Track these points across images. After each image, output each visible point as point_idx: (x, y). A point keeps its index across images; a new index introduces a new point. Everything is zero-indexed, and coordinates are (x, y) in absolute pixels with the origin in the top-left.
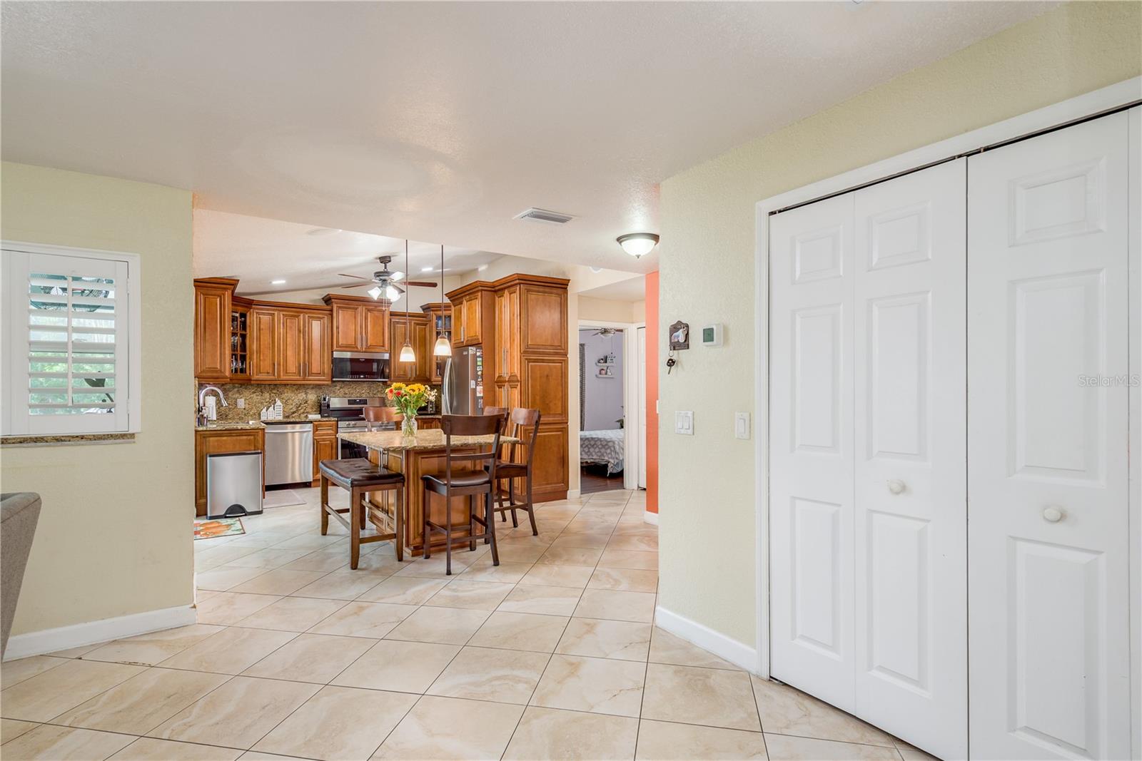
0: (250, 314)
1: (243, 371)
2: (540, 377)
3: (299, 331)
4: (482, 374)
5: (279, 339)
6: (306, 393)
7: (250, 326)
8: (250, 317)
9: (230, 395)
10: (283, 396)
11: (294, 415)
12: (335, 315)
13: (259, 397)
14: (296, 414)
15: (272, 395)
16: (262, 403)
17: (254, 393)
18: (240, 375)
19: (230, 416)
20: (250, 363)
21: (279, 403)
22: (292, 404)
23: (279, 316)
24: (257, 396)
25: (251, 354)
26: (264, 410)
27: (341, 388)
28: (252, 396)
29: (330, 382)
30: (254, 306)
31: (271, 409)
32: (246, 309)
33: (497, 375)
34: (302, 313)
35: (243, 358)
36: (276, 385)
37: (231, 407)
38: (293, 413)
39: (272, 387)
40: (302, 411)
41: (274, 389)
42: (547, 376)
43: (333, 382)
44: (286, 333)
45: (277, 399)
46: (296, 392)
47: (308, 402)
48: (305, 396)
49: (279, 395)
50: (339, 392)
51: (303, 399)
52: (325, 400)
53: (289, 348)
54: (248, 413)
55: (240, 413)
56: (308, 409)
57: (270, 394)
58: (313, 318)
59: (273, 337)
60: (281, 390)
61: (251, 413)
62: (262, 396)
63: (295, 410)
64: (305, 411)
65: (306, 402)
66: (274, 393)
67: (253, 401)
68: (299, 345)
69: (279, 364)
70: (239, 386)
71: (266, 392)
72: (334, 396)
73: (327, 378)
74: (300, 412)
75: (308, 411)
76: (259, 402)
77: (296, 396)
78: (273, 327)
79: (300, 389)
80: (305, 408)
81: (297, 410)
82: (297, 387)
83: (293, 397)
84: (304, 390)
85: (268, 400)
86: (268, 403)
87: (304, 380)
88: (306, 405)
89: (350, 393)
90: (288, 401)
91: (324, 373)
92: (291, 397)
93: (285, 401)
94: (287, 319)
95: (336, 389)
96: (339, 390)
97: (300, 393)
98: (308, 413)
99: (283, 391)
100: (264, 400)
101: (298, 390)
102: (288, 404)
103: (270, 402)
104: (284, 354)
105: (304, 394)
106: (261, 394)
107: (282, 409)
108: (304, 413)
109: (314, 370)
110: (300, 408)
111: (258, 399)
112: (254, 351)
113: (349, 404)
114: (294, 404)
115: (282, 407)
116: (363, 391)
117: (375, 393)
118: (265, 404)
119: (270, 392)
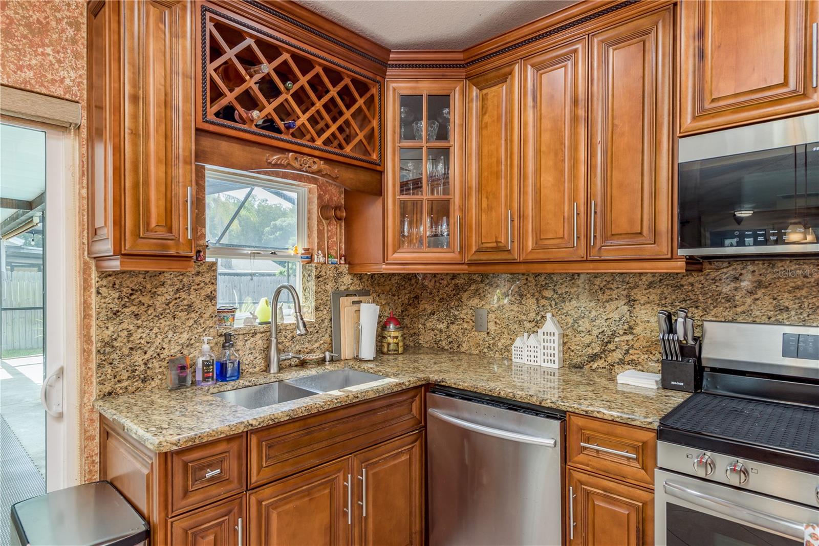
0: (463, 93)
3: (575, 102)
5: (523, 140)
6: (631, 302)
8: (462, 100)
9: (464, 300)
10: (569, 306)
11: (595, 366)
13: (515, 307)
14: (600, 363)
15: (543, 302)
16: (520, 322)
18: (428, 253)
19: (464, 347)
21: (550, 325)
23: (524, 74)
24: (512, 302)
27: (759, 285)
28: (501, 303)
29: (685, 264)
30: (465, 71)
31: (535, 338)
34: (581, 37)
36: (550, 275)
37: (465, 326)
38: (594, 357)
39: (541, 280)
40: (617, 355)
41: (545, 287)
43: (691, 260)
44: (539, 119)
45: (549, 315)
46: (601, 296)
47: (638, 330)
48: (626, 308)
49: (556, 304)
50: (749, 300)
51: (620, 319)
52: (671, 330)
53: (548, 162)
54: (494, 344)
55: (481, 342)
56: (636, 352)
57: (537, 299)
58: (616, 42)
59: (509, 141)
60: (562, 290)
61: (500, 344)
62: (520, 303)
63: (597, 350)
64: (628, 358)
65: (631, 328)
66: (546, 298)
67: (504, 316)
68: (575, 148)
69: (522, 216)
70: (479, 279)
71: (529, 295)
72: (729, 314)
73: (663, 248)
74: (609, 359)
75: (635, 357)
76: (516, 319)
77: (602, 310)
78: (510, 112)
79: (611, 289)
80: (627, 347)
81: (604, 350)
82: (605, 283)
83: (594, 313)
84: (625, 293)
85: (532, 315)
86: (533, 324)
87: (589, 258)
88: (630, 337)
89: (800, 307)
90: (581, 323)
91: (655, 232)
92: (587, 313)
93: (571, 321)
94: (543, 76)
95: (736, 289)
96: (751, 293)
97: (611, 300)
98: (634, 364)
99: (566, 292)
100: (524, 314)
101: (608, 292)
102: (581, 329)
103: (537, 322)
104: (534, 185)
105: (623, 303)
106: (518, 298)
107: (556, 345)
108: (622, 362)
109: (622, 223)
110: (611, 346)
111: (513, 313)
112: (470, 188)
113: (785, 354)
114: (595, 332)
115: (556, 338)
118: (528, 325)
119: (537, 294)
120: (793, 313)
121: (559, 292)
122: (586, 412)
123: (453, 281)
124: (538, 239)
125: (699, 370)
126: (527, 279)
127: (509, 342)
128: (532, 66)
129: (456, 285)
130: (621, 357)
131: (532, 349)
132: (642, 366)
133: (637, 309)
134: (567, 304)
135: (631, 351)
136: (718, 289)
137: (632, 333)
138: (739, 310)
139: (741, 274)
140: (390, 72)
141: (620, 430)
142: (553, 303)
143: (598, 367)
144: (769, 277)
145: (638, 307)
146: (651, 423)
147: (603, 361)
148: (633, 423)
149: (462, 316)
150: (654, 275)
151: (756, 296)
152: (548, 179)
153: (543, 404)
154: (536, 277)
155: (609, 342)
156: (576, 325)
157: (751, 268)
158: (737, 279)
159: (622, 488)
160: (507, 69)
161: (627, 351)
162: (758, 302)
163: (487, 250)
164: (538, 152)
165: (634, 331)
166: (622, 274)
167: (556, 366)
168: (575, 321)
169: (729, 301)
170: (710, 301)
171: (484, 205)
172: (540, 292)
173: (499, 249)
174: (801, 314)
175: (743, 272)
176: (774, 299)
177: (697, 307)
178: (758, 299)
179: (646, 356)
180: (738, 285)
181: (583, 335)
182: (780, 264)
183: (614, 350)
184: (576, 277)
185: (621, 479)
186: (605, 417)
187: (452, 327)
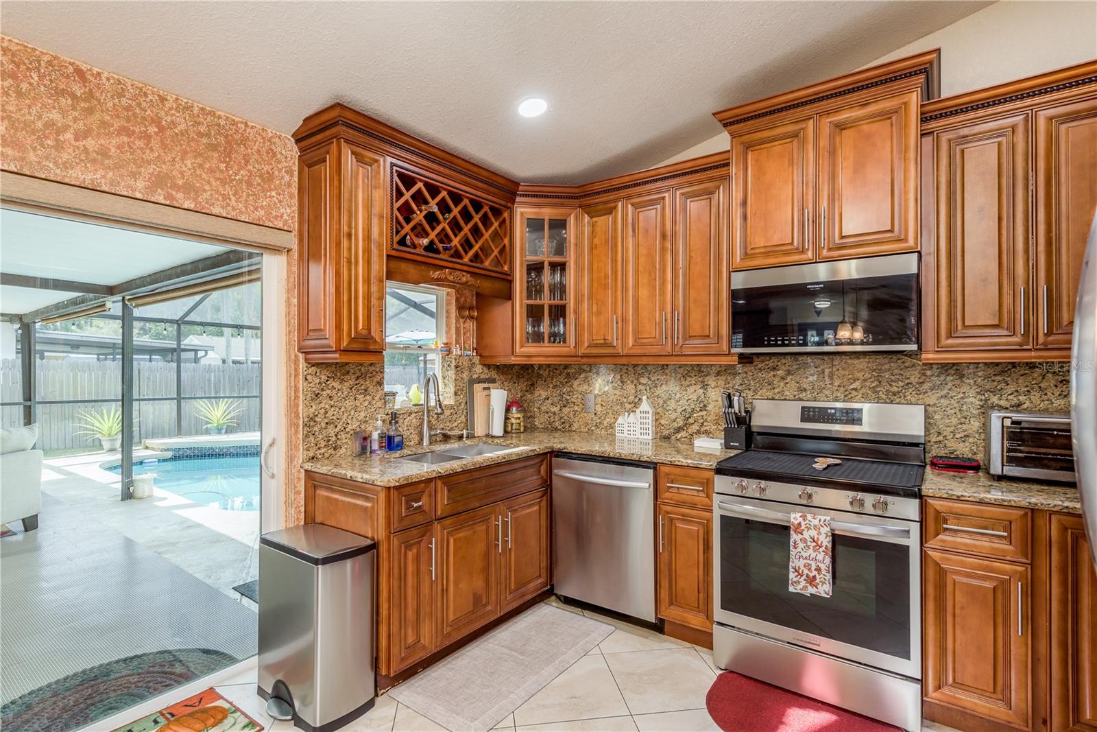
0: (576, 218)
3: (664, 236)
5: (625, 262)
6: (705, 386)
7: (575, 247)
8: (576, 224)
9: (575, 386)
10: (659, 391)
11: (679, 436)
13: (619, 391)
14: (683, 434)
15: (640, 387)
16: (622, 404)
17: (610, 381)
19: (575, 426)
20: (575, 321)
21: (645, 406)
22: (675, 410)
23: (625, 206)
24: (615, 388)
25: (577, 302)
26: (622, 420)
27: (789, 373)
28: (607, 389)
29: (738, 358)
30: (579, 202)
31: (634, 418)
34: (670, 187)
35: (558, 312)
36: (645, 365)
38: (679, 430)
40: (695, 427)
41: (641, 375)
43: (742, 357)
44: (637, 246)
45: (644, 398)
46: (683, 382)
47: (710, 407)
48: (701, 391)
49: (650, 389)
50: (782, 384)
51: (698, 400)
52: (731, 406)
53: (644, 279)
54: (600, 423)
55: (589, 422)
56: (709, 424)
57: (635, 385)
58: (692, 195)
59: (614, 261)
60: (655, 377)
61: (605, 422)
62: (622, 388)
63: (681, 424)
64: (703, 429)
65: (705, 406)
66: (643, 384)
67: (608, 400)
68: (663, 270)
69: (624, 320)
70: (588, 369)
71: (629, 382)
72: (770, 394)
73: (725, 346)
74: (690, 430)
75: (708, 428)
76: (618, 401)
77: (684, 393)
78: (615, 238)
79: (691, 376)
80: (702, 421)
81: (686, 424)
82: (686, 372)
83: (678, 395)
84: (700, 379)
85: (632, 398)
86: (633, 405)
87: (674, 353)
88: (704, 413)
89: (813, 389)
90: (668, 403)
91: (719, 336)
92: (673, 395)
93: (661, 402)
94: (640, 213)
95: (774, 376)
96: (783, 378)
97: (691, 384)
98: (707, 433)
99: (658, 379)
100: (625, 398)
101: (689, 379)
102: (668, 408)
103: (635, 404)
104: (634, 296)
105: (699, 387)
106: (620, 384)
107: (650, 421)
108: (699, 432)
109: (696, 329)
110: (691, 421)
111: (616, 396)
112: (583, 295)
113: (803, 420)
114: (679, 410)
115: (650, 415)
116: (857, 385)
117: (895, 389)
118: (628, 406)
119: (635, 381)
120: (809, 392)
121: (653, 379)
122: (671, 462)
123: (565, 371)
124: (637, 338)
125: (749, 434)
126: (627, 369)
127: (612, 421)
128: (632, 205)
129: (568, 374)
130: (698, 428)
131: (632, 425)
132: (713, 434)
133: (709, 392)
134: (658, 388)
135: (705, 424)
136: (763, 376)
137: (706, 410)
138: (776, 391)
139: (777, 366)
140: (518, 199)
141: (693, 472)
142: (648, 387)
143: (682, 437)
144: (795, 367)
145: (709, 390)
146: (711, 465)
147: (685, 432)
148: (701, 466)
149: (573, 400)
150: (721, 366)
151: (787, 381)
152: (644, 293)
153: (641, 460)
154: (634, 367)
155: (690, 417)
156: (665, 405)
157: (784, 361)
158: (774, 368)
159: (694, 512)
160: (613, 205)
161: (703, 423)
162: (788, 385)
163: (596, 346)
164: (636, 271)
165: (708, 409)
166: (698, 365)
167: (650, 437)
168: (665, 402)
169: (770, 385)
170: (758, 385)
171: (595, 309)
172: (637, 379)
173: (606, 344)
174: (813, 393)
175: (779, 364)
176: (798, 383)
177: (749, 389)
178: (787, 383)
179: (716, 427)
180: (775, 373)
181: (670, 412)
182: (801, 359)
183: (693, 424)
184: (665, 367)
185: (693, 506)
186: (683, 464)
187: (564, 409)
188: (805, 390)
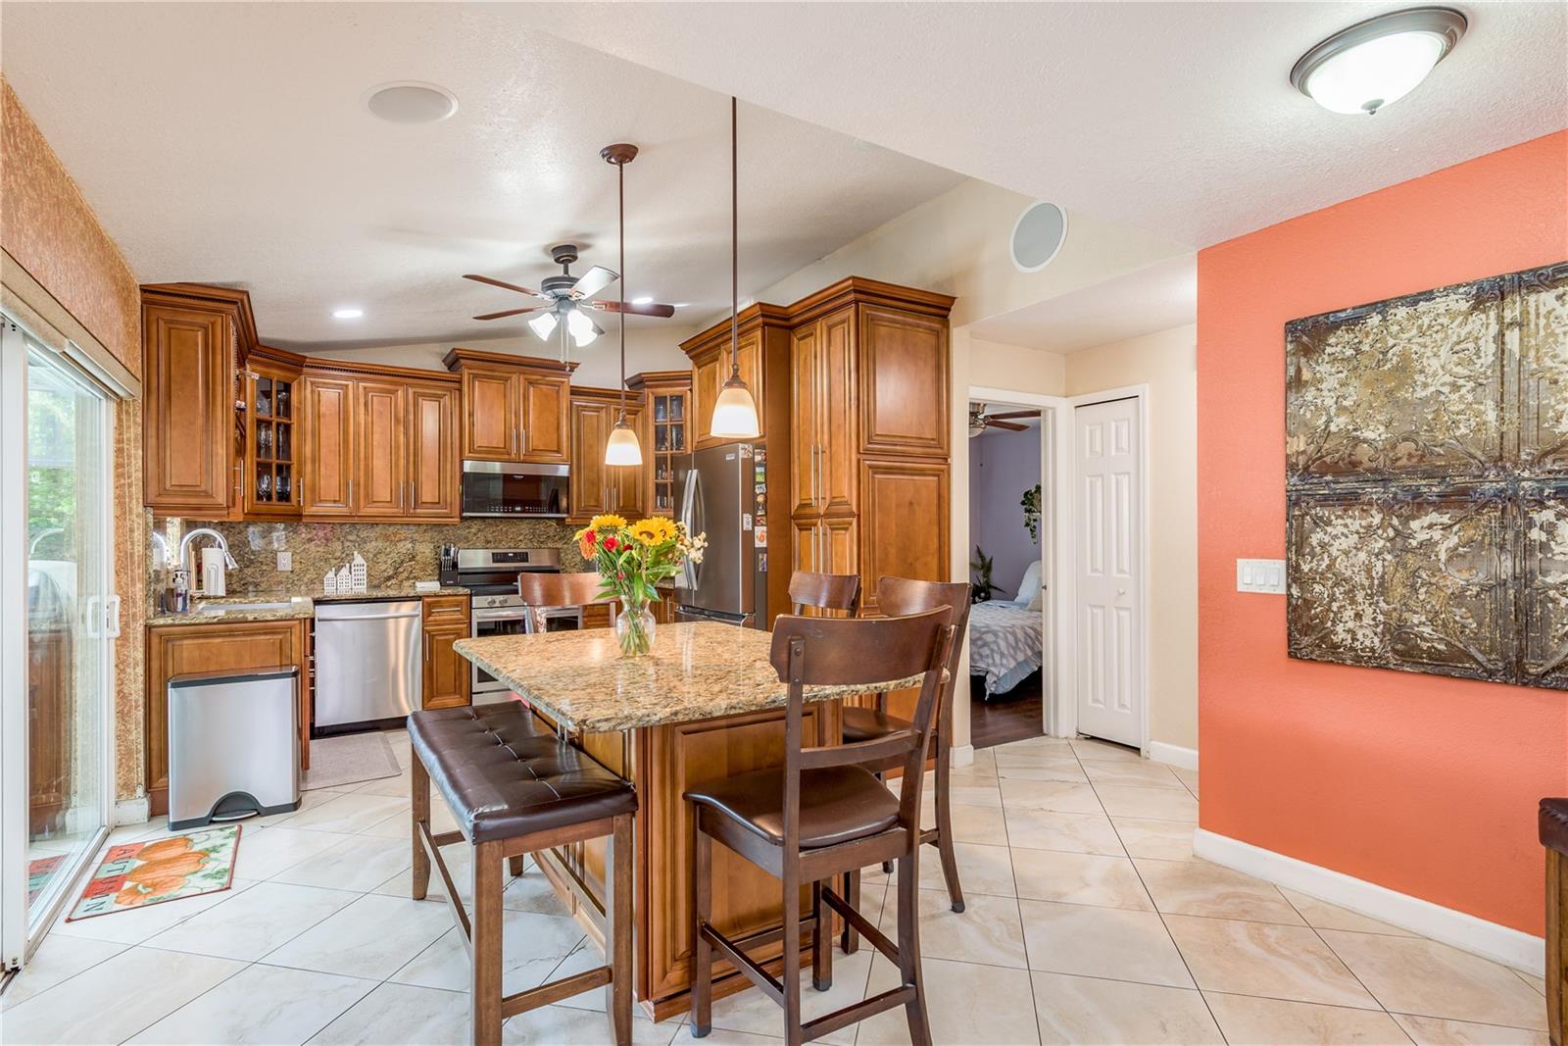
0: (300, 384)
1: (284, 496)
2: (898, 506)
4: (766, 501)
5: (357, 435)
6: (413, 541)
7: (299, 409)
8: (299, 390)
9: (263, 545)
10: (369, 546)
11: (389, 583)
12: (465, 389)
13: (321, 549)
14: (393, 581)
15: (348, 544)
16: (326, 560)
17: (310, 540)
18: (277, 506)
19: (264, 586)
20: (299, 481)
21: (359, 559)
22: (385, 562)
23: (356, 387)
24: (317, 546)
25: (301, 464)
26: (331, 574)
27: (479, 530)
28: (307, 546)
29: (458, 520)
30: (305, 370)
31: (344, 572)
32: (289, 374)
33: (796, 503)
34: (402, 384)
35: (283, 471)
36: (352, 524)
38: (389, 578)
39: (346, 528)
40: (405, 574)
41: (350, 533)
42: (911, 504)
43: (463, 519)
45: (355, 553)
46: (393, 538)
47: (418, 558)
48: (410, 545)
49: (359, 545)
50: (475, 538)
51: (407, 552)
52: (446, 554)
53: (377, 452)
54: (298, 580)
55: (283, 580)
56: (417, 571)
57: (342, 542)
58: (424, 395)
60: (364, 534)
61: (305, 579)
62: (326, 545)
63: (391, 573)
64: (411, 576)
65: (413, 557)
66: (351, 541)
67: (309, 557)
70: (281, 528)
71: (334, 539)
72: (466, 546)
73: (449, 512)
74: (400, 578)
75: (415, 574)
76: (322, 558)
77: (394, 547)
79: (401, 534)
80: (411, 569)
81: (396, 573)
82: (396, 530)
83: (388, 550)
84: (410, 536)
85: (338, 554)
86: (341, 560)
88: (413, 563)
89: (495, 541)
90: (379, 556)
92: (383, 550)
93: (371, 556)
95: (469, 533)
96: (475, 534)
97: (401, 540)
98: (424, 577)
99: (367, 536)
100: (330, 554)
101: (398, 536)
102: (379, 560)
103: (344, 559)
105: (409, 542)
106: (324, 542)
108: (407, 579)
110: (401, 570)
111: (318, 553)
113: (494, 561)
114: (389, 562)
115: (365, 568)
116: (521, 538)
117: (542, 540)
118: (333, 562)
119: (342, 539)
120: (494, 543)
121: (362, 536)
125: (458, 574)
126: (333, 528)
127: (314, 577)
128: (363, 388)
130: (407, 575)
134: (368, 544)
135: (414, 571)
136: (461, 532)
137: (414, 560)
138: (472, 542)
139: (471, 525)
142: (357, 544)
143: (392, 584)
144: (483, 526)
145: (418, 544)
147: (395, 579)
149: (260, 560)
151: (478, 536)
152: (378, 463)
154: (341, 526)
155: (399, 567)
156: (376, 558)
157: (476, 522)
158: (469, 527)
161: (412, 571)
162: (479, 539)
165: (416, 559)
167: (365, 586)
168: (375, 555)
169: (466, 539)
170: (457, 539)
172: (344, 537)
176: (485, 537)
179: (423, 573)
180: (473, 531)
181: (381, 564)
182: (488, 521)
183: (402, 572)
184: (375, 526)
187: (246, 571)
188: (490, 542)
